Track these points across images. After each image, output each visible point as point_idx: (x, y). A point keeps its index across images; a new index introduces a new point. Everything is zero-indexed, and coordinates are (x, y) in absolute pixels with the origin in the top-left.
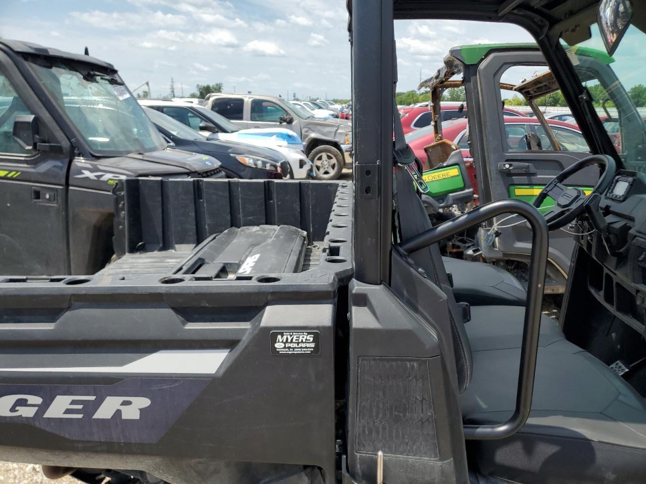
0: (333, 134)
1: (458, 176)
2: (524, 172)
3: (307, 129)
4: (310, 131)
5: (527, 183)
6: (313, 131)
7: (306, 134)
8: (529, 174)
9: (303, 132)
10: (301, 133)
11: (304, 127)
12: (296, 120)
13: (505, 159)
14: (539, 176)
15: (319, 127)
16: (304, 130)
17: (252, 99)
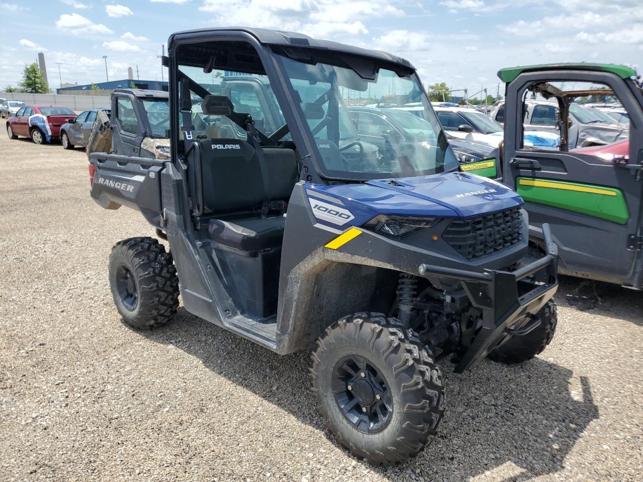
0: (614, 139)
1: (493, 167)
2: (530, 167)
3: (584, 133)
4: (588, 135)
5: (531, 175)
6: (591, 135)
7: (583, 138)
8: (533, 169)
9: (579, 136)
10: (578, 136)
11: (582, 132)
12: (575, 124)
13: (516, 156)
14: (542, 171)
15: (599, 132)
16: (581, 134)
17: (536, 105)
